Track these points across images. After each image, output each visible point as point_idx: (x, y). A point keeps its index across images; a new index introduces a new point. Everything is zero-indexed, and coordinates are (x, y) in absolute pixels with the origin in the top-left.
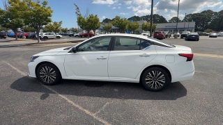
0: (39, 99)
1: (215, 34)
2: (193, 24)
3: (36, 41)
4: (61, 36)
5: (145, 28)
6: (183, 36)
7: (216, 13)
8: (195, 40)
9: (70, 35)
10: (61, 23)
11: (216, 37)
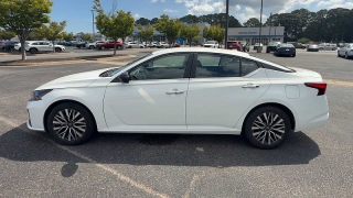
0: (59, 176)
1: (315, 46)
2: (280, 30)
3: (19, 57)
4: (62, 47)
5: (209, 36)
6: (270, 49)
7: (313, 14)
8: (289, 56)
9: (79, 46)
10: (63, 24)
11: (316, 50)
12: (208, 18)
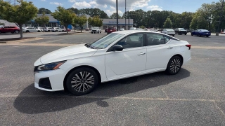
2: (131, 21)
12: (87, 11)
